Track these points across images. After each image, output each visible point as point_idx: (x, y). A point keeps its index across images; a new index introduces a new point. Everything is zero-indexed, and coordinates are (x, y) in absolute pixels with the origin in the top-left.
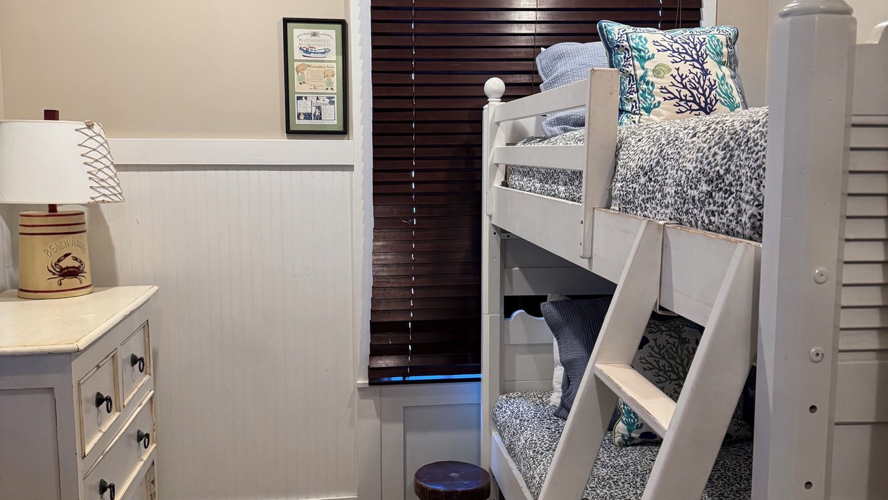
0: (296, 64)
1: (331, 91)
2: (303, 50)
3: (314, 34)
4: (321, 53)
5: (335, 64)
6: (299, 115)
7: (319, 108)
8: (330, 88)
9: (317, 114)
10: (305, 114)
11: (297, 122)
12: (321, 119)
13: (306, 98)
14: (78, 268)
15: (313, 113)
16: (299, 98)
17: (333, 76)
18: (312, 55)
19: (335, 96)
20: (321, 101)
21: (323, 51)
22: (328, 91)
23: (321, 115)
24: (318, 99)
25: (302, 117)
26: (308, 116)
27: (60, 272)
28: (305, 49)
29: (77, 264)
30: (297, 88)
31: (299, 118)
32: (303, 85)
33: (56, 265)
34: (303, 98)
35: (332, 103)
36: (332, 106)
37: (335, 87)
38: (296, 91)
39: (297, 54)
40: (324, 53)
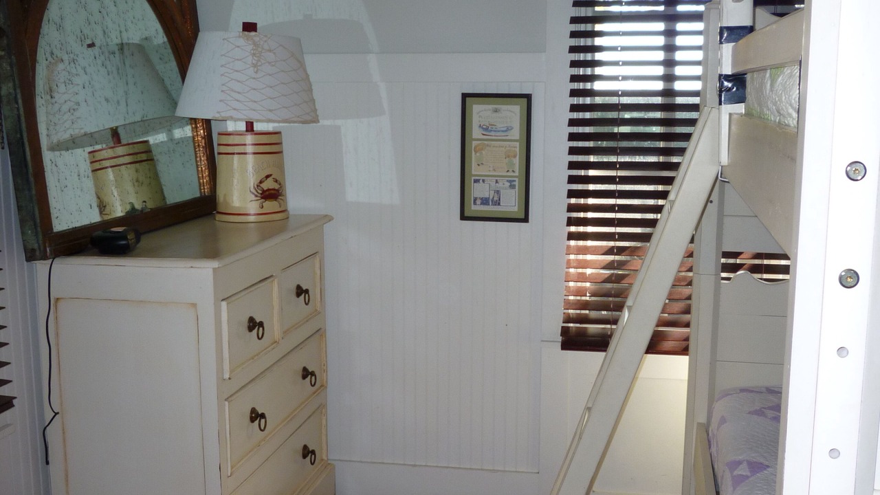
0: (474, 143)
1: (512, 174)
2: (483, 128)
3: (496, 111)
4: (503, 131)
5: (517, 144)
6: (475, 200)
7: (498, 192)
8: (511, 170)
9: (495, 199)
10: (482, 199)
11: (474, 207)
12: (499, 204)
13: (483, 181)
14: (278, 190)
15: (491, 197)
16: (476, 181)
17: (515, 157)
18: (492, 133)
19: (517, 179)
20: (500, 184)
21: (505, 129)
22: (508, 174)
23: (499, 200)
24: (497, 182)
25: (478, 202)
26: (485, 201)
27: (261, 194)
28: (484, 127)
29: (276, 186)
30: (475, 170)
31: (475, 203)
32: (481, 166)
33: (257, 186)
34: (481, 181)
35: (512, 187)
36: (513, 191)
37: (517, 168)
38: (473, 173)
39: (476, 133)
40: (506, 131)
